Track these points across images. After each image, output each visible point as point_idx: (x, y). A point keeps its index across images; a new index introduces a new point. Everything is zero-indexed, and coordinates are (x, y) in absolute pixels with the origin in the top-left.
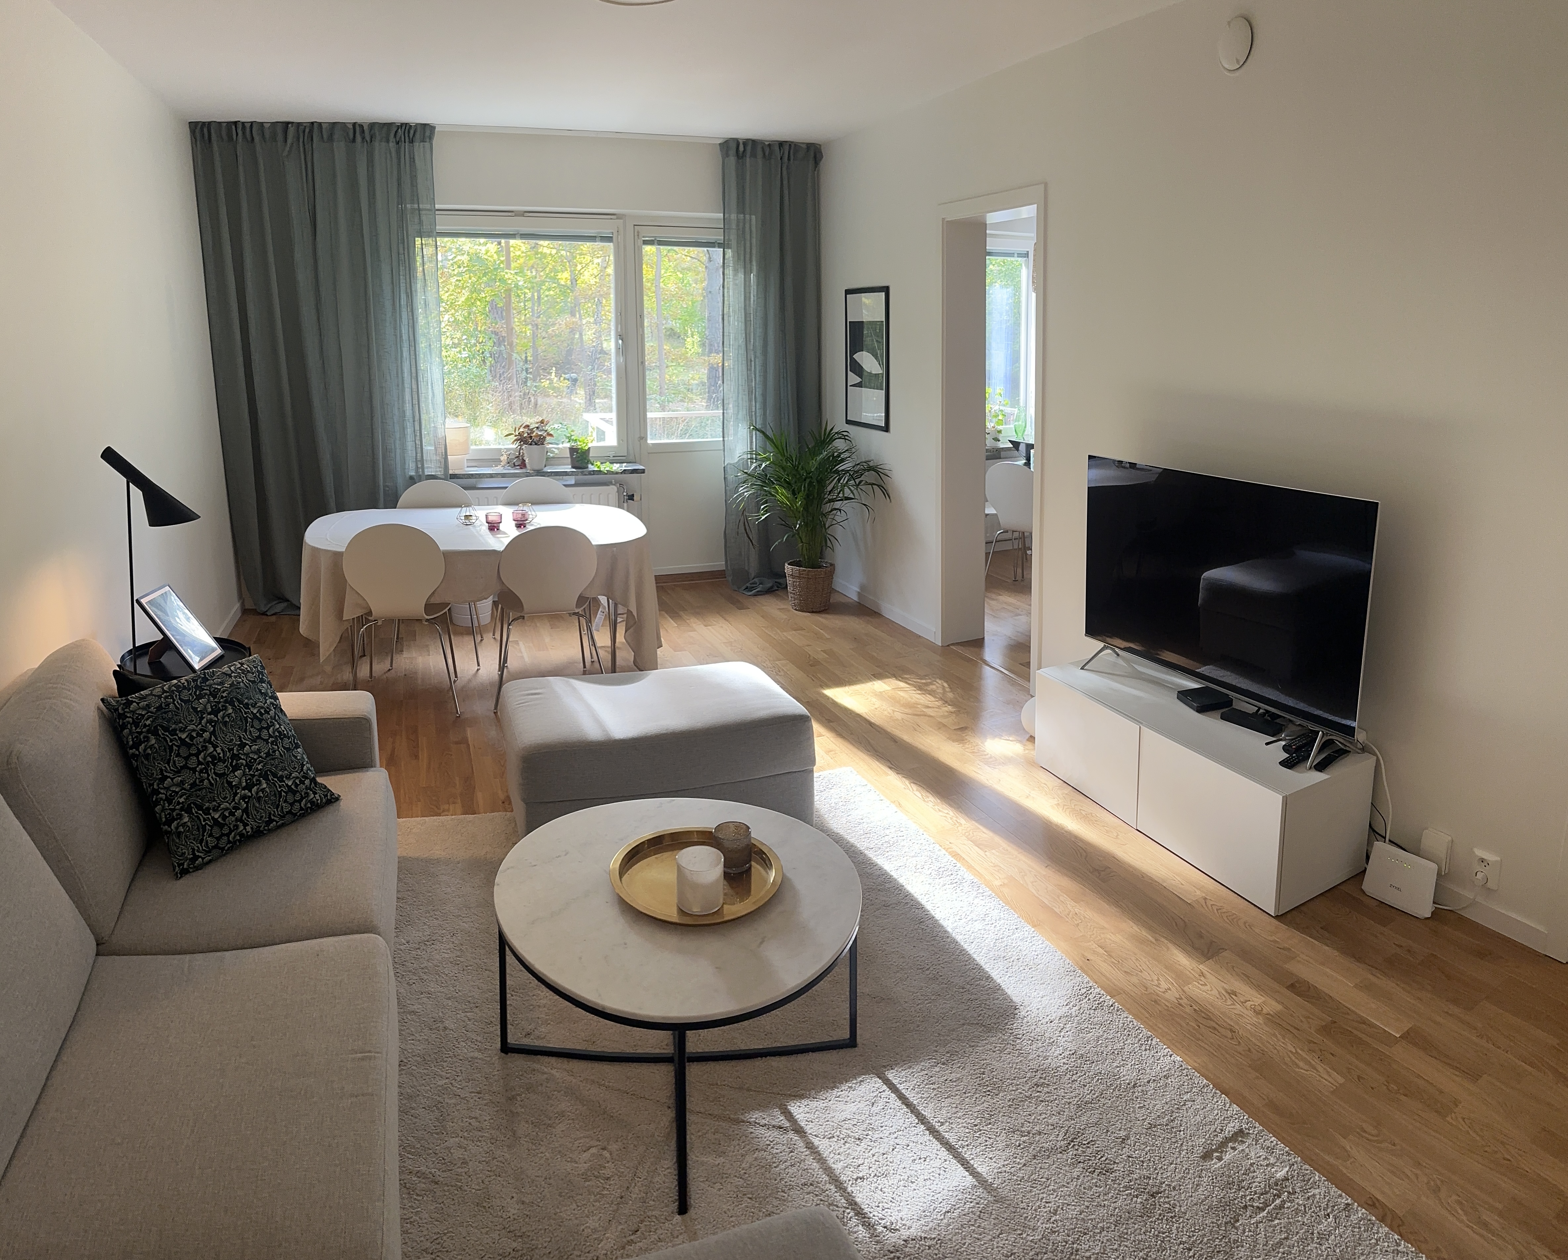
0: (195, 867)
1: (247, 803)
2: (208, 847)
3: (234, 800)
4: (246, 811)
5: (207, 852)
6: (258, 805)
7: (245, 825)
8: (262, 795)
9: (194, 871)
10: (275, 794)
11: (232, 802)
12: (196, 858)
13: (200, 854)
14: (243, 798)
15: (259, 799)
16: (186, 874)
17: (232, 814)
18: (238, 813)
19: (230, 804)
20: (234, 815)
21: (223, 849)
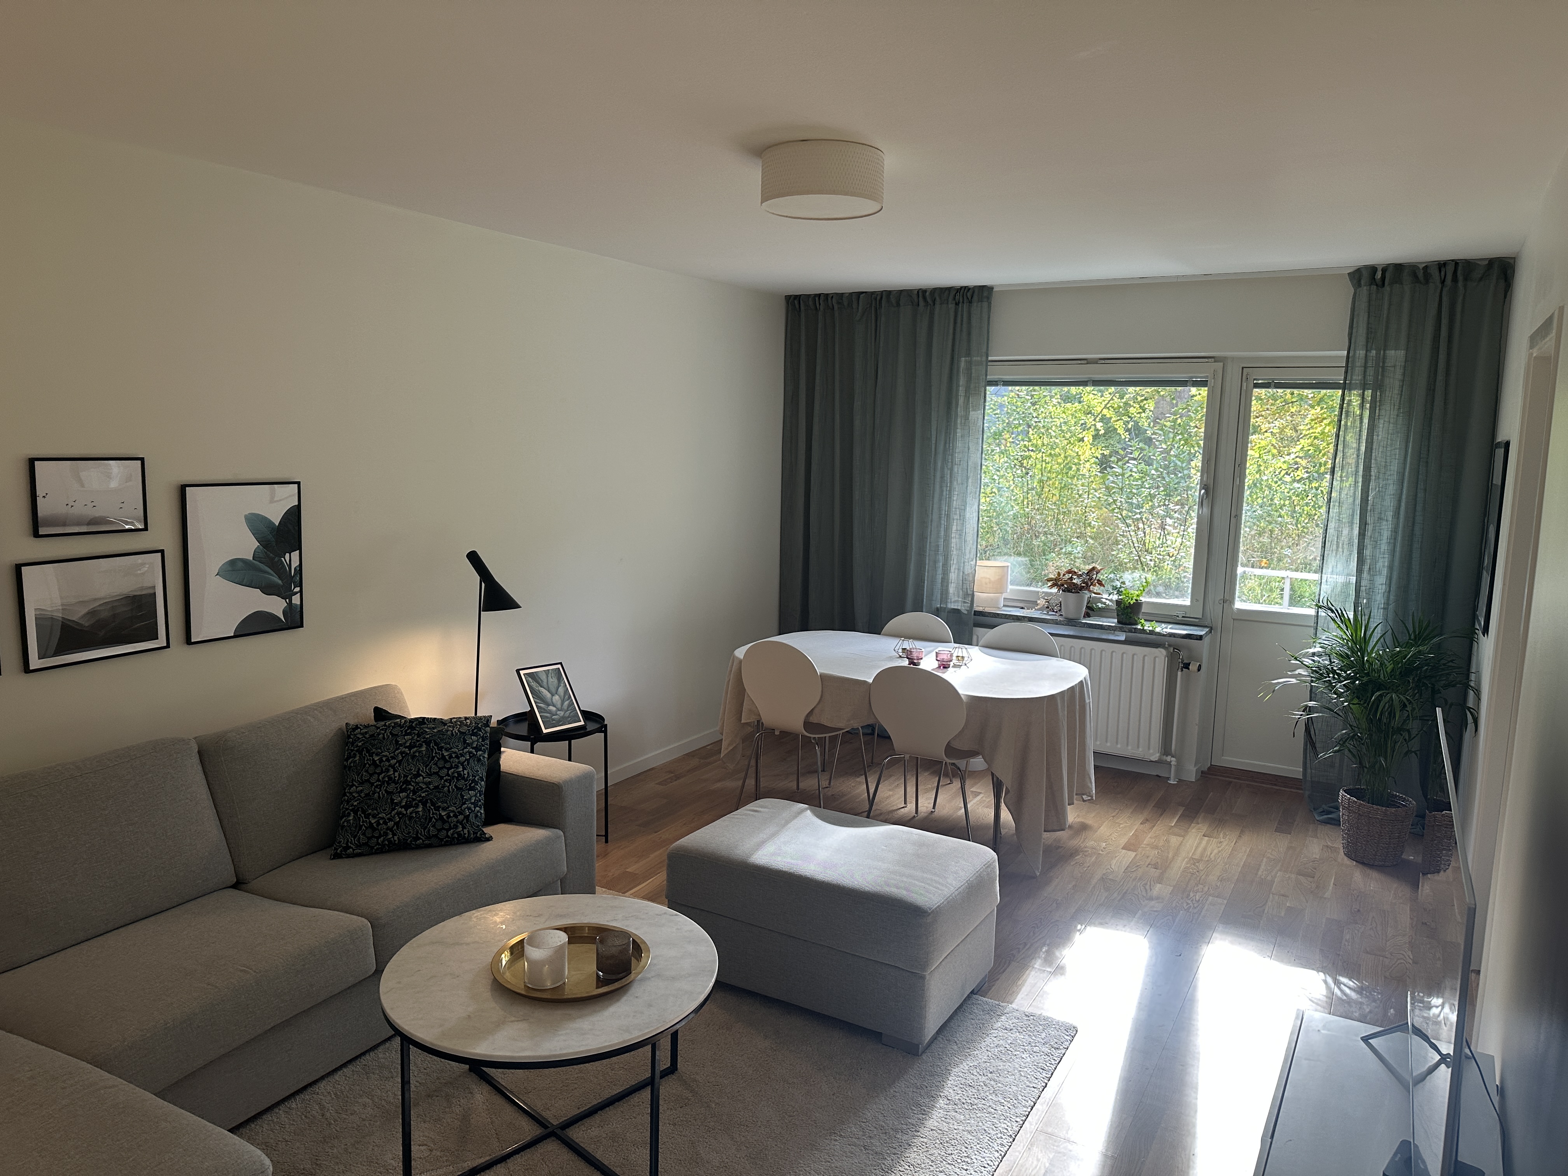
0: (346, 854)
1: (400, 818)
2: (359, 842)
3: (391, 813)
4: (397, 824)
5: (359, 846)
6: (408, 822)
7: (394, 835)
8: (414, 816)
9: (346, 858)
10: (426, 818)
11: (389, 814)
12: (348, 848)
13: (352, 846)
14: (399, 813)
15: (411, 818)
16: (338, 858)
17: (385, 823)
18: (391, 824)
19: (387, 815)
20: (387, 825)
21: (372, 848)
